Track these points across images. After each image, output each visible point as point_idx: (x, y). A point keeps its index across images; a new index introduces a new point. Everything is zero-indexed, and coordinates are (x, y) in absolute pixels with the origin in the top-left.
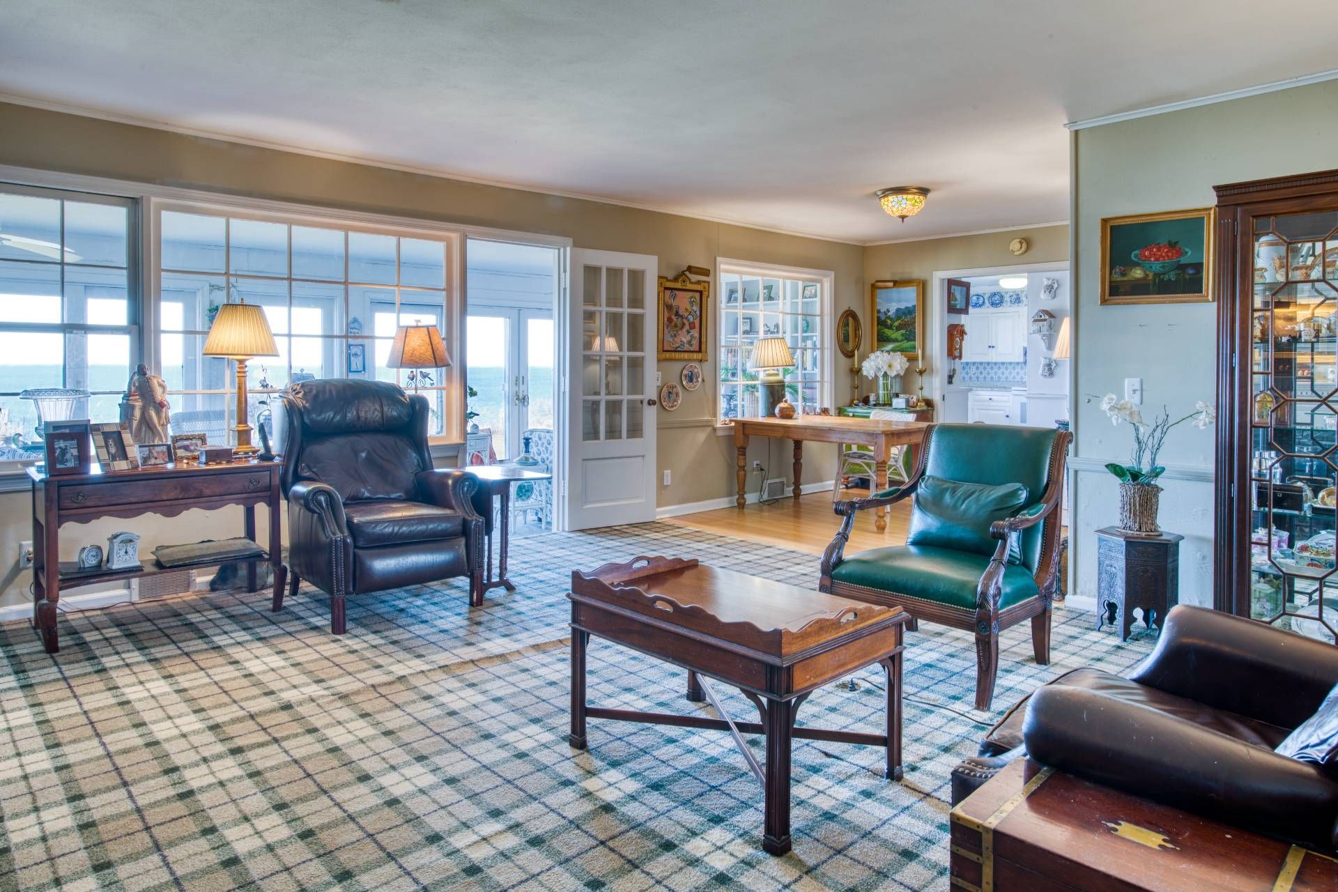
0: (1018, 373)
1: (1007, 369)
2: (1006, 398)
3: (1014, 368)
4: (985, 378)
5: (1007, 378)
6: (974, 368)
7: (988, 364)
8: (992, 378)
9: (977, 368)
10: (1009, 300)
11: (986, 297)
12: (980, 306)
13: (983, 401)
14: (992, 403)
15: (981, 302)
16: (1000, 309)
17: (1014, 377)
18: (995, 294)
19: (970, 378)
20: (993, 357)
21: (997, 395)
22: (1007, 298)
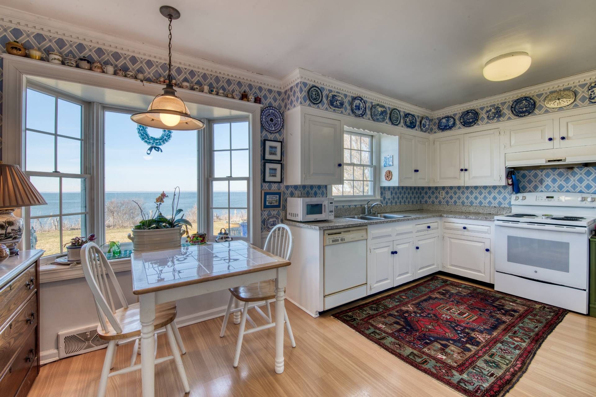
0: (495, 198)
1: (481, 193)
2: (485, 229)
3: (490, 193)
4: (455, 202)
5: (481, 203)
6: (444, 193)
7: (459, 188)
8: (463, 203)
9: (447, 193)
10: (485, 116)
11: (457, 118)
12: (450, 128)
13: (458, 229)
14: (466, 232)
15: (451, 123)
16: (475, 128)
17: (490, 202)
18: (468, 112)
19: (440, 202)
20: (467, 180)
21: (474, 225)
22: (483, 114)
